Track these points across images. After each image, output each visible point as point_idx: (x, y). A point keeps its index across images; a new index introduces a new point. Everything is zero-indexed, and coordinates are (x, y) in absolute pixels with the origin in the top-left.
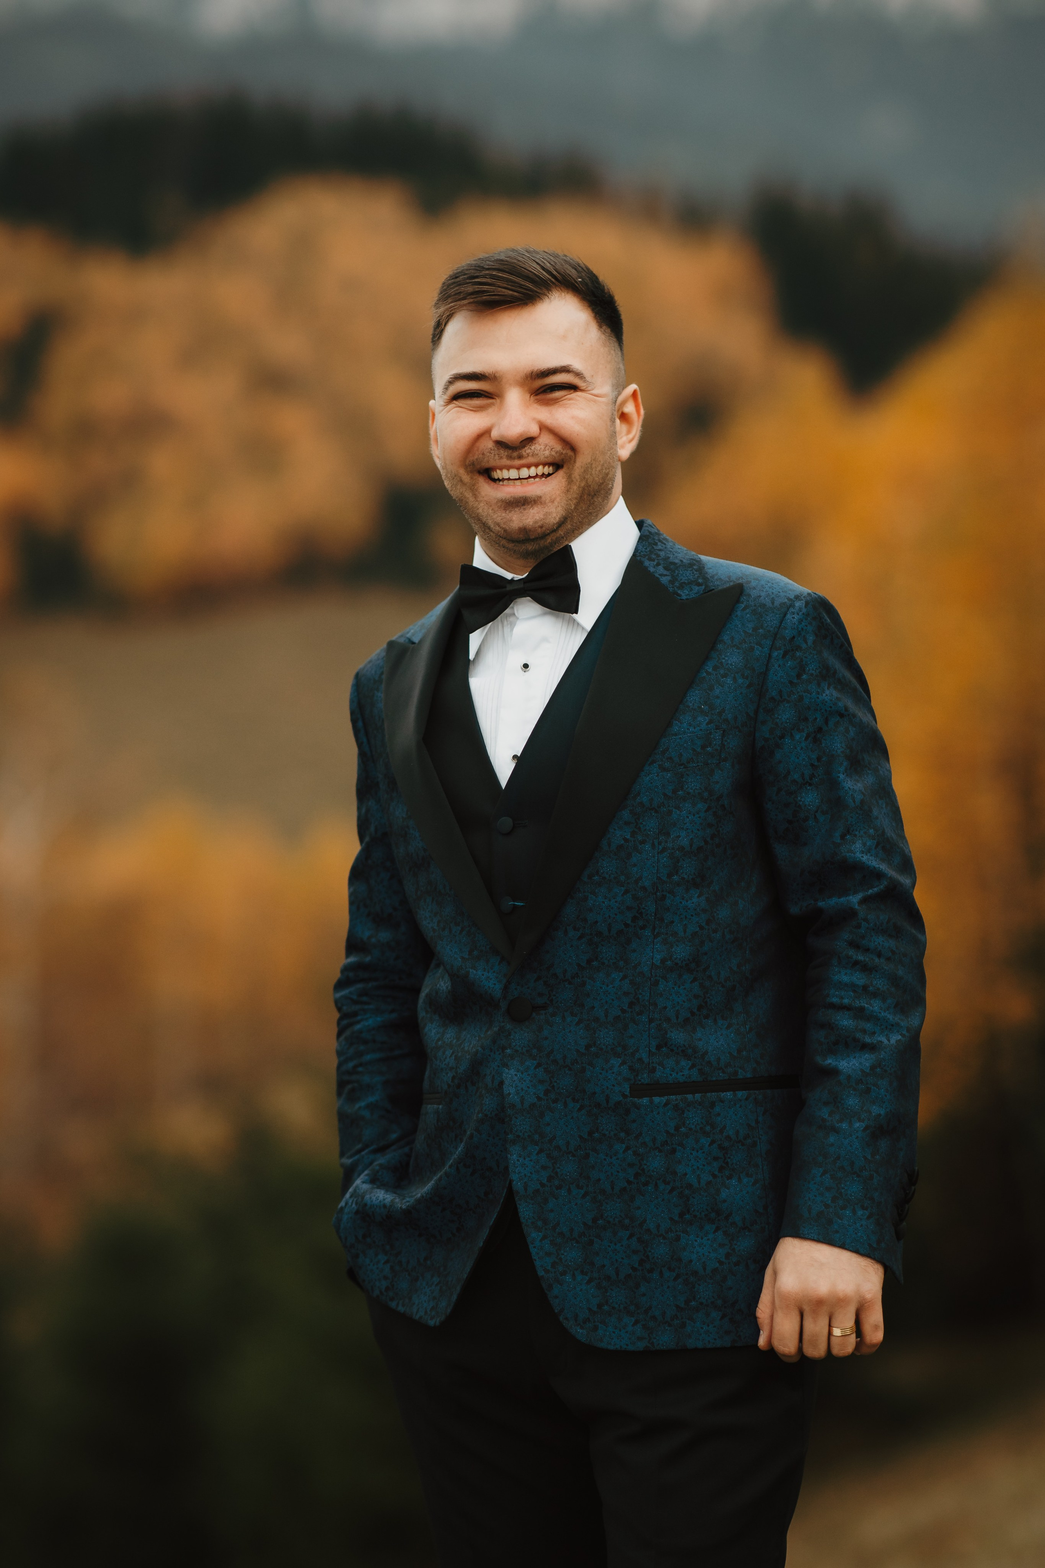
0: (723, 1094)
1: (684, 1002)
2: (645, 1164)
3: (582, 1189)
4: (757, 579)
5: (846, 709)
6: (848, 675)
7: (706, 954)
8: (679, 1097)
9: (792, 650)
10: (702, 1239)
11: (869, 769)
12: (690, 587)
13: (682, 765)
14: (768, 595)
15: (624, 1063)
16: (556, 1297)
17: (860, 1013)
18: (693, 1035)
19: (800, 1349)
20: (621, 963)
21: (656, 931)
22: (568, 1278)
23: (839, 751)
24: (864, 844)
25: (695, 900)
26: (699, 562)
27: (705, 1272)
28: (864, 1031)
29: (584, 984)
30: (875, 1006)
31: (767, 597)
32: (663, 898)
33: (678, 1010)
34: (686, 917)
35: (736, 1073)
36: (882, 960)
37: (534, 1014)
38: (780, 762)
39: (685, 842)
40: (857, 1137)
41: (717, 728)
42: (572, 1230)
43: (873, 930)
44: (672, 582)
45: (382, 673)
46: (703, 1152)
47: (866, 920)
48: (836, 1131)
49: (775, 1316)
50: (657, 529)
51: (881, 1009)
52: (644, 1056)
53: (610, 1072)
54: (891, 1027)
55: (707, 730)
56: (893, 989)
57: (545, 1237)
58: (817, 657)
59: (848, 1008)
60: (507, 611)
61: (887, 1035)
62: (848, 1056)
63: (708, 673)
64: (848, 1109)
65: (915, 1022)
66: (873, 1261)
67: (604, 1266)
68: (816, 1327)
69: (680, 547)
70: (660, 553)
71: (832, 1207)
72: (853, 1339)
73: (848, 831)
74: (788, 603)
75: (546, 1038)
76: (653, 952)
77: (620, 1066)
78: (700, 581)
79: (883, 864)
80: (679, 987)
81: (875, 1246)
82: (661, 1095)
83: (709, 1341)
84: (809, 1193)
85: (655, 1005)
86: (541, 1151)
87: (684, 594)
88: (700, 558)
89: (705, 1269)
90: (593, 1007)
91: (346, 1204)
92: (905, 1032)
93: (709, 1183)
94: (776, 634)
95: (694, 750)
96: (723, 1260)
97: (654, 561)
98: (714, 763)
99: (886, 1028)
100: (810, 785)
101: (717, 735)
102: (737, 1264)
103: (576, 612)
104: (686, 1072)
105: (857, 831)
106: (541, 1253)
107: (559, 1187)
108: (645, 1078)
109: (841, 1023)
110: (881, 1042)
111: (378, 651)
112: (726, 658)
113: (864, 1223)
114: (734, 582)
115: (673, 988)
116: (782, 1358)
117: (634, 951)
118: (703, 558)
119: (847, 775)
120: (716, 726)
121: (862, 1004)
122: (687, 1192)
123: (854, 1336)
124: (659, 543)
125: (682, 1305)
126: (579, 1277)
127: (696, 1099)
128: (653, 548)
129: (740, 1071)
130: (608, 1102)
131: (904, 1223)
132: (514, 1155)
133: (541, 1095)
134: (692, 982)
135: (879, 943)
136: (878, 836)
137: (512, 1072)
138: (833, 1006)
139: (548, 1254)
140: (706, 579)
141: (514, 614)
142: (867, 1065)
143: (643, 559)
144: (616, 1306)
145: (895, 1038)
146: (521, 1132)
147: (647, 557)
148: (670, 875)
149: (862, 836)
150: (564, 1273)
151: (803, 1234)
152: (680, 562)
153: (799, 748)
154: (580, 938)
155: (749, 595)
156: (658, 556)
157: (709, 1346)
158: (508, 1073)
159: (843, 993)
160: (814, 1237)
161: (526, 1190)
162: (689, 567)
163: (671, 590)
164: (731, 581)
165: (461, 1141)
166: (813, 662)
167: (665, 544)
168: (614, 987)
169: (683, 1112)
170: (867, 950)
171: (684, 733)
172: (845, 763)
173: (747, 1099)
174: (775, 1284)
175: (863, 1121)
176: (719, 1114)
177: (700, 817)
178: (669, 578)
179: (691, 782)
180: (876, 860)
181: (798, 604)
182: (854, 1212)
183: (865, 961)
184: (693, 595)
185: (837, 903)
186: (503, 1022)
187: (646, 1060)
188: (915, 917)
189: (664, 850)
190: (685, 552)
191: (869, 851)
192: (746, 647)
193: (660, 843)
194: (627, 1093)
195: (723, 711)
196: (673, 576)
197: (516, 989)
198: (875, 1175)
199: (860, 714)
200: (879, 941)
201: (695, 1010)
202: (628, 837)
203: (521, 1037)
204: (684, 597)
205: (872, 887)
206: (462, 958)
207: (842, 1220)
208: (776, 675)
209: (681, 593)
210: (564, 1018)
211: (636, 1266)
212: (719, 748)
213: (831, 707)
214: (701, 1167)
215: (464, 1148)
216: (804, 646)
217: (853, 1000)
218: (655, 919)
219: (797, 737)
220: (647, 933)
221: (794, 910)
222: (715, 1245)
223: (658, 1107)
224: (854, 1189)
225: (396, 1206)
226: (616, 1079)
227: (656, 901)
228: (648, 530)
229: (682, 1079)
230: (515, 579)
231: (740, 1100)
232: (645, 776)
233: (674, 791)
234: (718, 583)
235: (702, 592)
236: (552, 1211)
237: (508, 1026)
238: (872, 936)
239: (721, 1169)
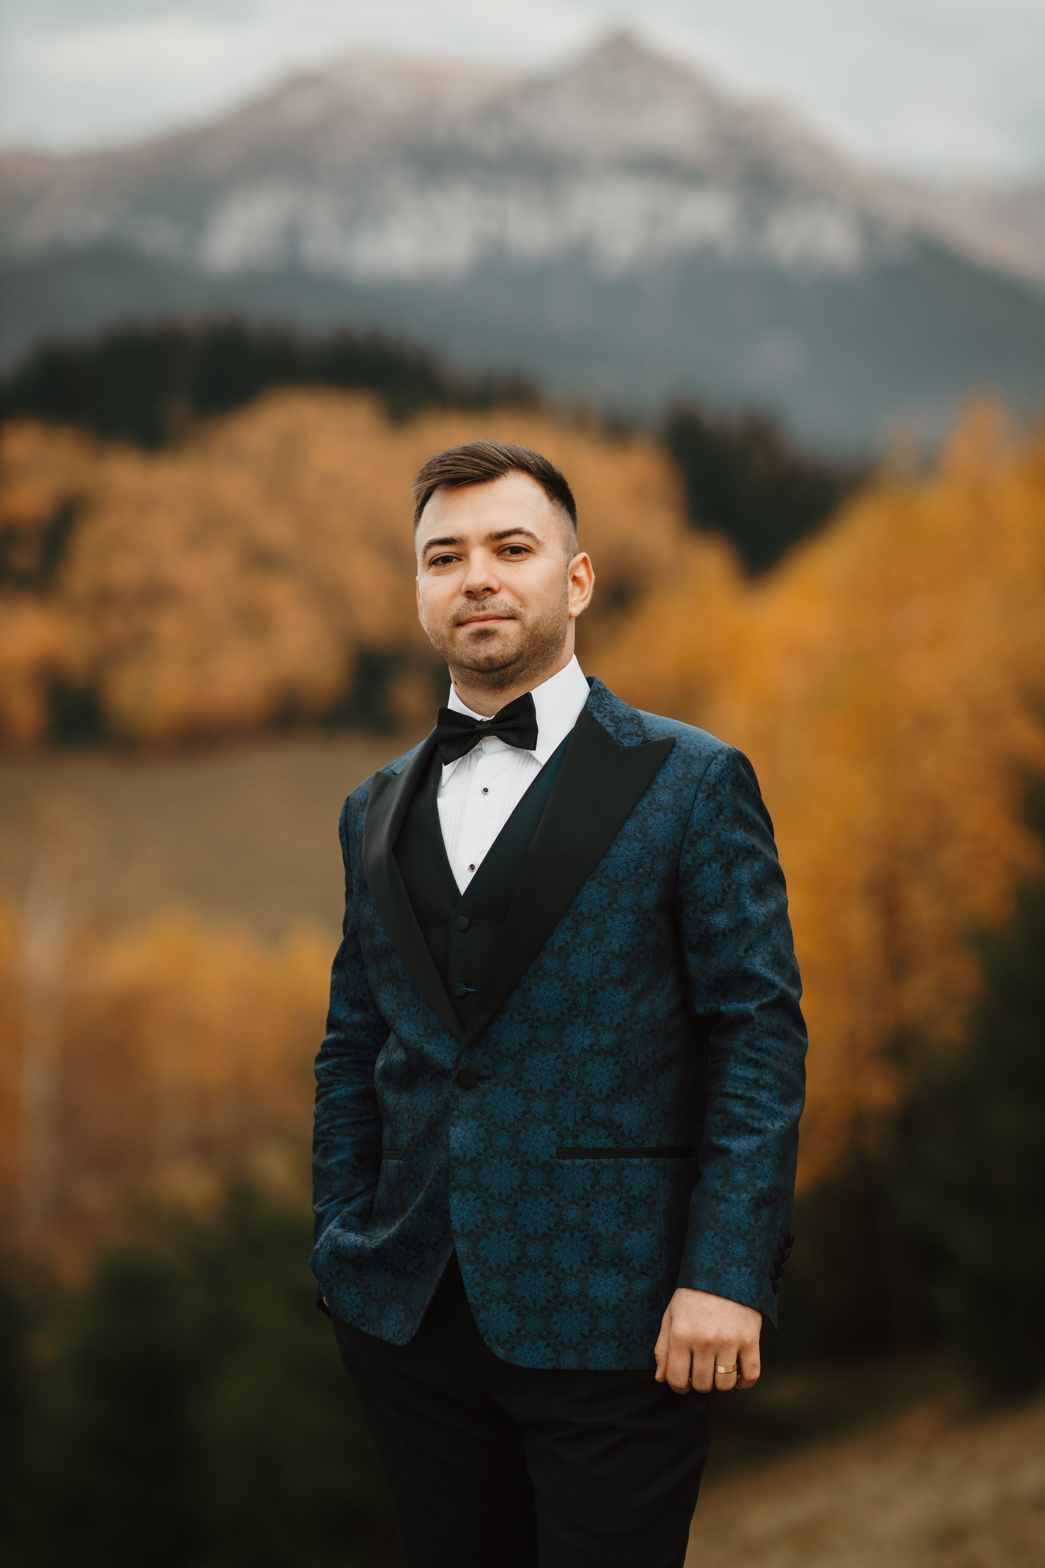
0: (631, 1161)
1: (607, 1081)
2: (564, 1215)
3: (510, 1232)
4: (687, 735)
5: (754, 847)
6: (758, 818)
7: (627, 1042)
8: (596, 1161)
9: (714, 794)
10: (606, 1279)
11: (771, 897)
12: (631, 737)
13: (617, 882)
14: (696, 748)
15: (553, 1129)
16: (483, 1321)
17: (750, 1102)
18: (612, 1109)
19: (690, 1383)
20: (556, 1046)
21: (587, 1020)
22: (493, 1306)
23: (746, 881)
24: (763, 959)
25: (622, 996)
26: (638, 717)
27: (607, 1307)
28: (753, 1118)
29: (523, 1061)
30: (764, 1097)
31: (695, 749)
32: (595, 993)
33: (601, 1088)
34: (613, 1010)
35: (643, 1143)
36: (772, 1059)
37: (479, 1083)
38: (699, 886)
39: (615, 947)
40: (744, 1207)
41: (649, 853)
42: (499, 1266)
43: (766, 1033)
44: (616, 732)
45: (367, 798)
46: (612, 1208)
47: (760, 1024)
48: (726, 1200)
49: (670, 1355)
50: (604, 686)
51: (768, 1100)
52: (570, 1124)
53: (541, 1136)
54: (775, 1115)
55: (640, 855)
56: (779, 1083)
57: (475, 1271)
58: (733, 803)
59: (741, 1097)
60: (477, 747)
61: (772, 1121)
62: (739, 1138)
63: (644, 808)
64: (737, 1182)
65: (796, 1111)
66: (753, 1311)
67: (524, 1297)
68: (703, 1365)
69: (622, 703)
70: (606, 706)
71: (720, 1264)
72: (734, 1376)
73: (751, 948)
74: (713, 755)
75: (489, 1104)
76: (583, 1038)
77: (549, 1132)
78: (639, 733)
79: (778, 976)
80: (603, 1068)
81: (755, 1297)
82: (581, 1159)
83: (606, 1365)
84: (702, 1251)
85: (583, 1082)
86: (477, 1198)
87: (626, 743)
88: (639, 714)
89: (607, 1305)
90: (530, 1081)
91: (321, 1246)
92: (787, 1120)
93: (615, 1234)
94: (701, 780)
95: (628, 870)
96: (623, 1298)
97: (602, 713)
98: (644, 883)
99: (772, 1115)
100: (721, 907)
101: (648, 860)
102: (634, 1302)
103: (534, 749)
104: (603, 1140)
105: (757, 947)
106: (472, 1283)
107: (491, 1229)
108: (569, 1143)
109: (734, 1110)
110: (767, 1127)
111: (366, 780)
112: (659, 796)
113: (747, 1278)
114: (668, 736)
115: (598, 1069)
116: (675, 1390)
117: (568, 1036)
118: (642, 713)
119: (753, 901)
120: (648, 851)
121: (753, 1095)
122: (597, 1240)
123: (735, 1373)
124: (606, 699)
125: (587, 1334)
126: (502, 1306)
127: (609, 1163)
128: (601, 702)
129: (647, 1141)
130: (537, 1160)
131: (780, 1279)
132: (455, 1200)
133: (481, 1151)
134: (615, 1064)
135: (769, 1044)
136: (775, 952)
137: (458, 1130)
138: (728, 1095)
139: (478, 1284)
140: (644, 732)
141: (482, 749)
142: (755, 1145)
143: (592, 711)
144: (532, 1331)
145: (779, 1124)
146: (462, 1180)
147: (596, 710)
148: (601, 975)
149: (762, 952)
150: (490, 1301)
151: (695, 1286)
152: (623, 716)
153: (714, 876)
154: (523, 1022)
155: (680, 748)
156: (605, 709)
157: (606, 1369)
158: (454, 1131)
159: (737, 1085)
160: (704, 1289)
161: (463, 1229)
162: (631, 722)
163: (615, 738)
164: (665, 735)
165: (422, 1190)
166: (729, 806)
167: (611, 700)
168: (548, 1065)
169: (599, 1173)
170: (760, 1049)
171: (621, 856)
172: (751, 892)
173: (650, 1165)
174: (670, 1327)
175: (749, 1193)
176: (627, 1177)
177: (629, 927)
178: (614, 728)
179: (624, 897)
180: (772, 973)
181: (720, 757)
182: (739, 1268)
183: (757, 1058)
184: (633, 744)
185: (737, 1009)
186: (453, 1088)
187: (572, 1128)
188: (799, 1023)
189: (598, 953)
190: (627, 707)
191: (767, 965)
192: (676, 788)
193: (595, 947)
194: (554, 1155)
195: (654, 839)
196: (617, 727)
197: (465, 1061)
198: (757, 1238)
199: (766, 851)
200: (770, 1043)
201: (615, 1089)
202: (569, 940)
203: (468, 1101)
204: (626, 745)
205: (767, 996)
206: (418, 1034)
207: (728, 1275)
208: (700, 813)
209: (624, 742)
210: (505, 1088)
211: (551, 1299)
212: (649, 870)
213: (741, 844)
214: (609, 1220)
215: (425, 1196)
216: (723, 792)
217: (746, 1091)
218: (587, 1010)
219: (714, 866)
220: (580, 1021)
221: (700, 1009)
222: (616, 1285)
223: (579, 1168)
224: (739, 1249)
225: (366, 1246)
226: (545, 1142)
227: (589, 996)
228: (597, 686)
229: (599, 1146)
230: (484, 720)
231: (645, 1166)
232: (586, 890)
233: (610, 904)
234: (654, 736)
235: (640, 742)
236: (483, 1248)
237: (457, 1092)
238: (764, 1038)
239: (626, 1222)
